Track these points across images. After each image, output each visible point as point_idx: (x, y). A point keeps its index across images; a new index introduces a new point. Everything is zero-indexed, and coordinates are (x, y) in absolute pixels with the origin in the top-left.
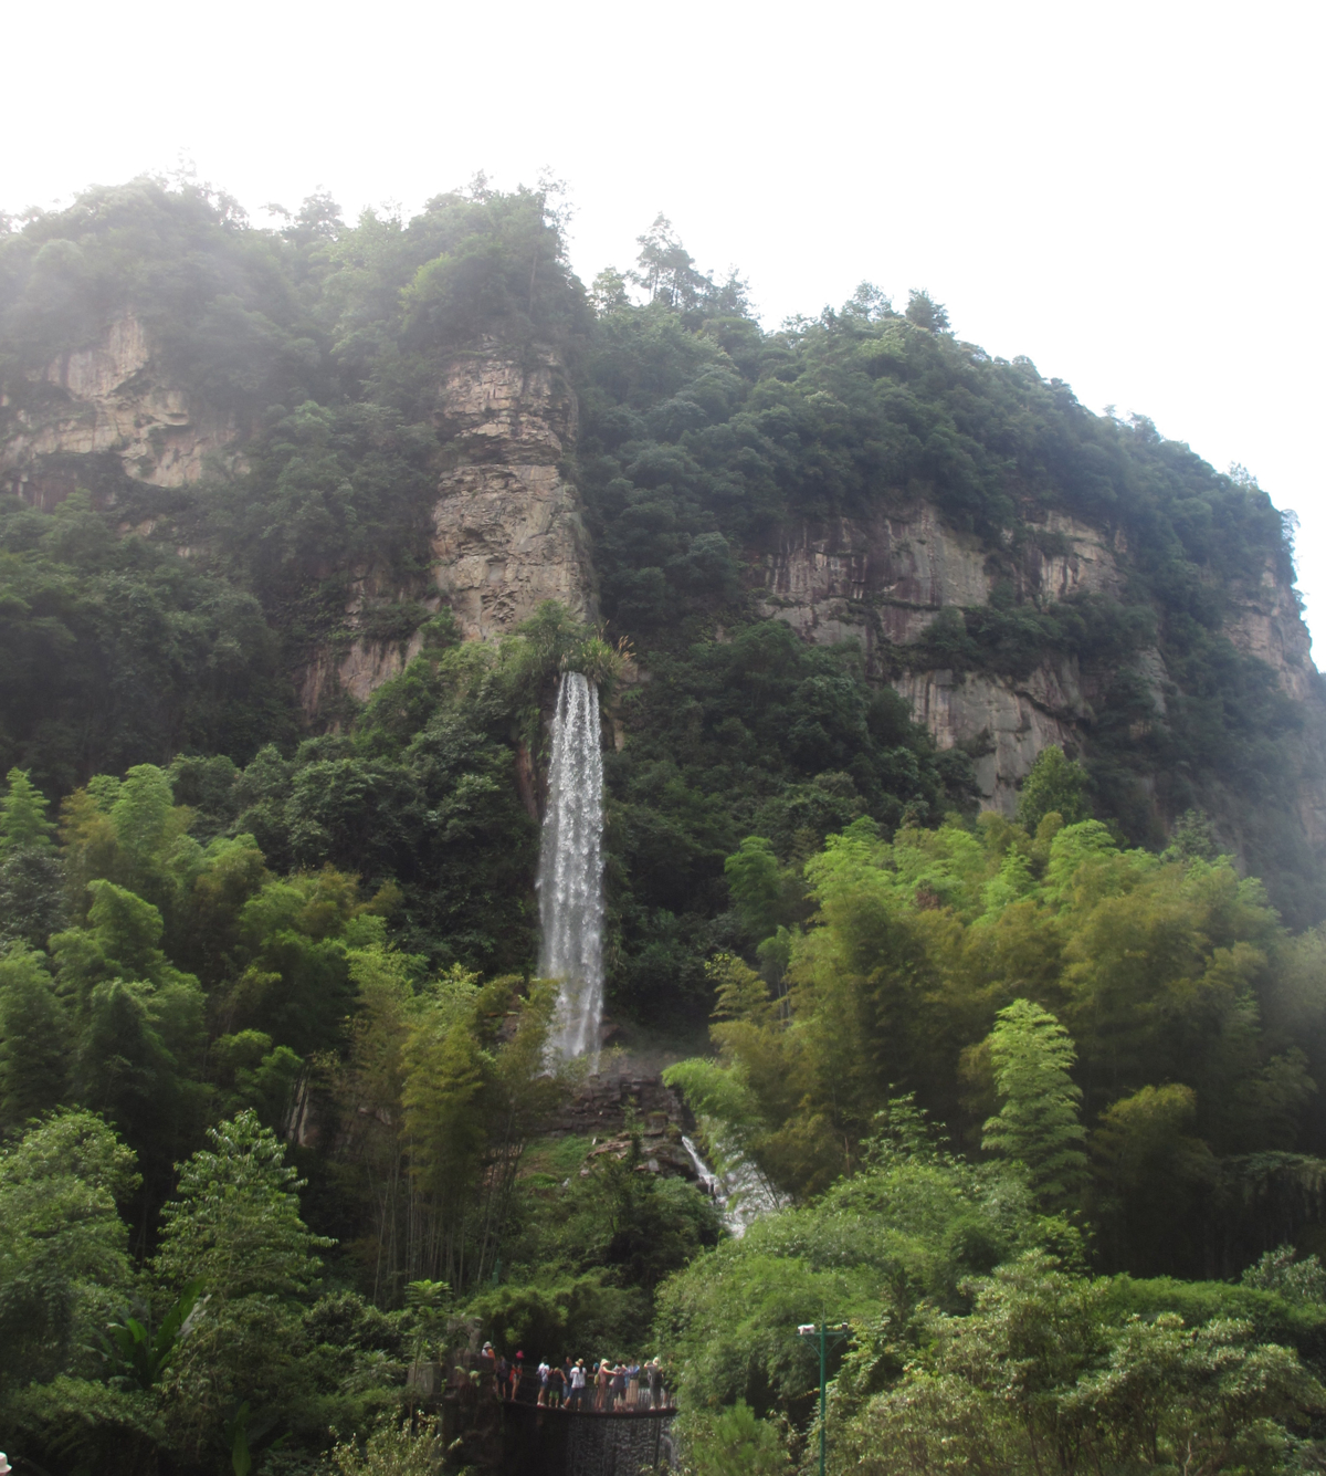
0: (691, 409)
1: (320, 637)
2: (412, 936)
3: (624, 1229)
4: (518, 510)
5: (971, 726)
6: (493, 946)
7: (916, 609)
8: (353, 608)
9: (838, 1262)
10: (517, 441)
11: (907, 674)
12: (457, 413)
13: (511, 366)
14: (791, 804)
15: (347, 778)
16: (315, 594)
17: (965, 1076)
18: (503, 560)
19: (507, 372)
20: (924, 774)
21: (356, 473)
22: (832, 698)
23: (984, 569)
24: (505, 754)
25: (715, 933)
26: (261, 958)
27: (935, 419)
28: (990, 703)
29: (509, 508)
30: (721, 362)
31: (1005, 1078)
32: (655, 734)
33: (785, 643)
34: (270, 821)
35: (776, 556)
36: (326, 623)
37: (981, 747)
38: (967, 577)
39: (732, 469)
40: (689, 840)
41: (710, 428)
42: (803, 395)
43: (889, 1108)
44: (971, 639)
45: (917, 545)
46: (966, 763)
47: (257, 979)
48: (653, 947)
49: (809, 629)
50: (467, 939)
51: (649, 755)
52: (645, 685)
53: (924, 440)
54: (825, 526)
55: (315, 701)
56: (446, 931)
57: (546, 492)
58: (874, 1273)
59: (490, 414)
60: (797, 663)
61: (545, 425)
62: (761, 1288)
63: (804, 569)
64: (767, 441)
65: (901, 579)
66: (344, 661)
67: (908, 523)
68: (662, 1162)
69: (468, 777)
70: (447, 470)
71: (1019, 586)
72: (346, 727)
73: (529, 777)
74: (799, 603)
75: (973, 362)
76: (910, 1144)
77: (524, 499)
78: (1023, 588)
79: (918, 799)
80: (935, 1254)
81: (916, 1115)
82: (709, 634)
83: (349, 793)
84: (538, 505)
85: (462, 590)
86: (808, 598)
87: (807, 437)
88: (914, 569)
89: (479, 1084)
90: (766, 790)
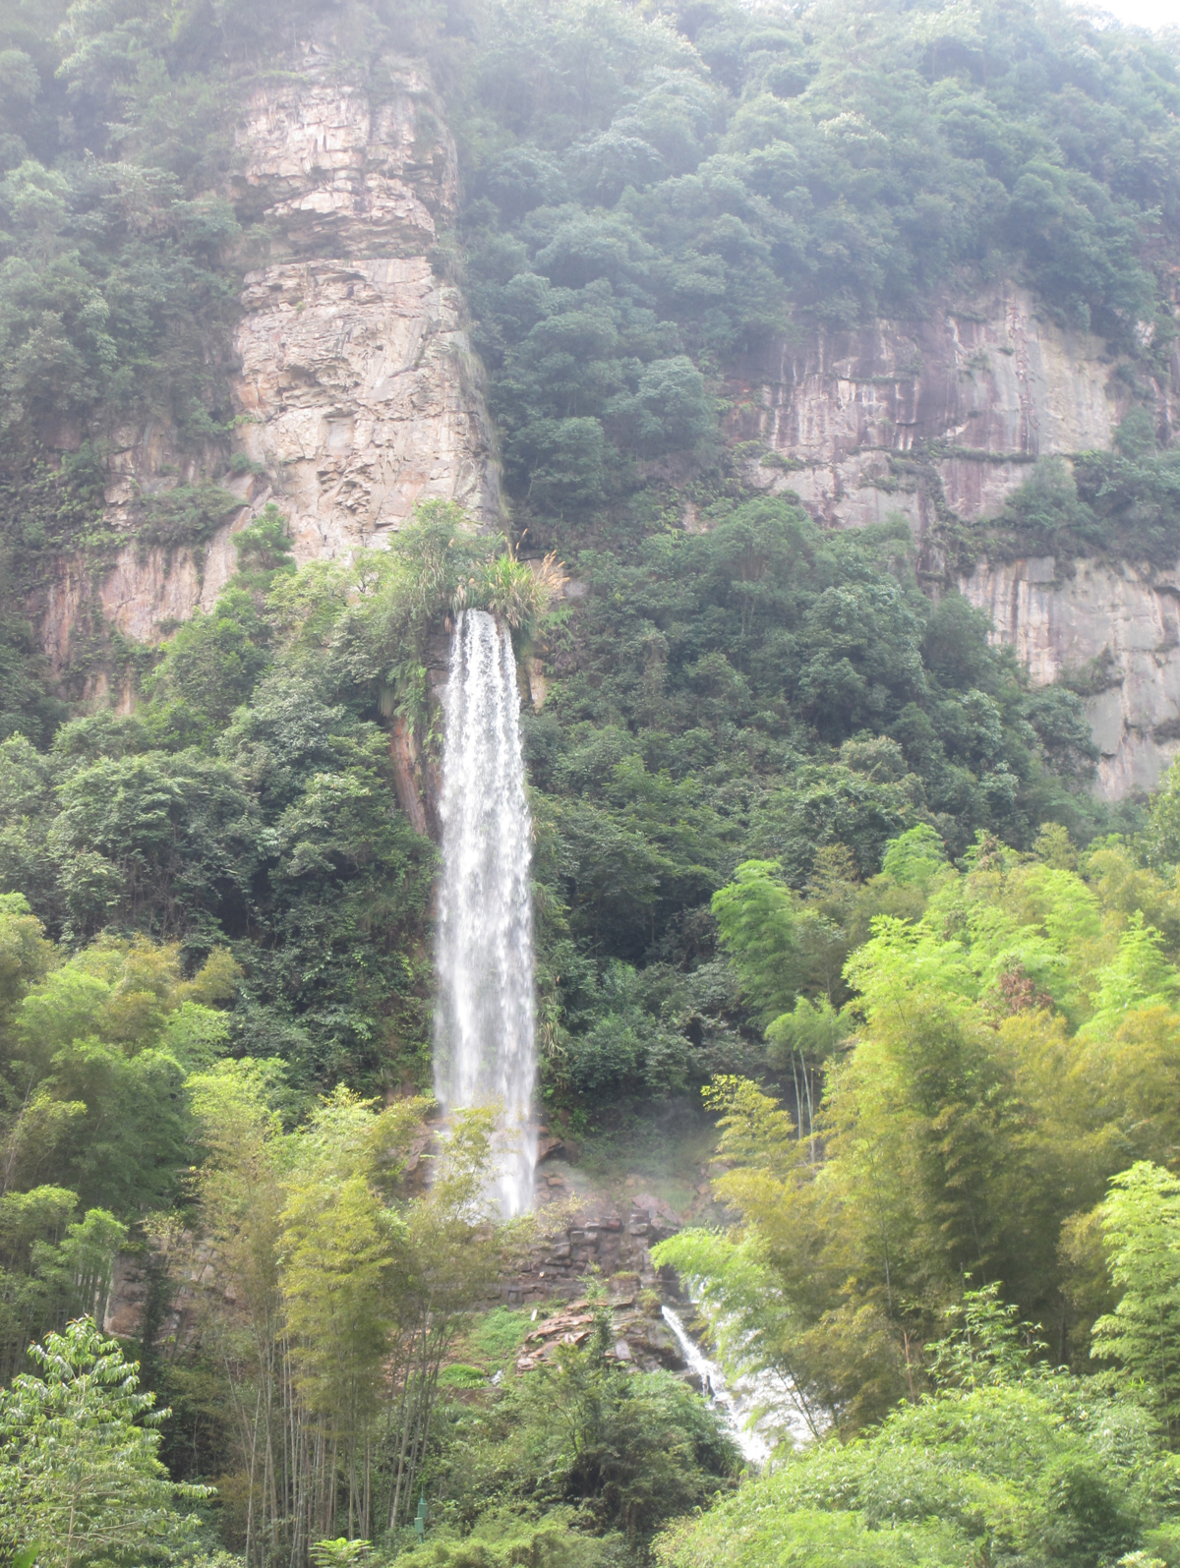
0: (638, 150)
1: (66, 541)
2: (250, 1020)
3: (592, 1450)
4: (371, 334)
5: (1085, 646)
6: (370, 1028)
7: (997, 461)
8: (117, 496)
9: (902, 1514)
10: (364, 221)
11: (983, 567)
12: (265, 176)
13: (351, 96)
14: (807, 797)
15: (142, 785)
16: (54, 474)
17: (1067, 1256)
18: (350, 414)
19: (343, 105)
20: (1011, 732)
21: (111, 280)
22: (866, 619)
23: (1107, 389)
24: (377, 739)
25: (697, 995)
26: (52, 1079)
27: (1028, 146)
28: (1114, 607)
29: (357, 332)
30: (683, 61)
31: (1122, 1265)
32: (594, 681)
33: (792, 534)
34: (28, 853)
35: (775, 388)
36: (77, 519)
37: (1099, 679)
38: (1079, 405)
39: (705, 250)
40: (652, 853)
41: (668, 182)
42: (817, 119)
43: (963, 1303)
44: (1084, 506)
45: (1000, 358)
46: (1075, 709)
47: (51, 1112)
48: (606, 1022)
49: (828, 505)
50: (330, 1020)
51: (586, 715)
52: (575, 602)
53: (1010, 182)
54: (853, 334)
55: (65, 642)
56: (300, 1008)
57: (413, 302)
58: (948, 1527)
59: (319, 177)
60: (812, 564)
61: (408, 192)
62: (801, 1552)
63: (819, 407)
64: (759, 203)
65: (974, 415)
66: (107, 581)
67: (985, 321)
68: (635, 1345)
69: (322, 778)
70: (255, 269)
71: (1163, 415)
72: (116, 683)
73: (412, 770)
74: (813, 463)
75: (1092, 39)
76: (995, 1350)
77: (378, 315)
78: (1170, 417)
79: (1001, 772)
80: (1027, 1503)
81: (1001, 1312)
82: (672, 518)
83: (148, 809)
84: (402, 324)
85: (286, 464)
86: (826, 454)
87: (823, 194)
88: (995, 396)
89: (387, 1261)
90: (765, 765)
